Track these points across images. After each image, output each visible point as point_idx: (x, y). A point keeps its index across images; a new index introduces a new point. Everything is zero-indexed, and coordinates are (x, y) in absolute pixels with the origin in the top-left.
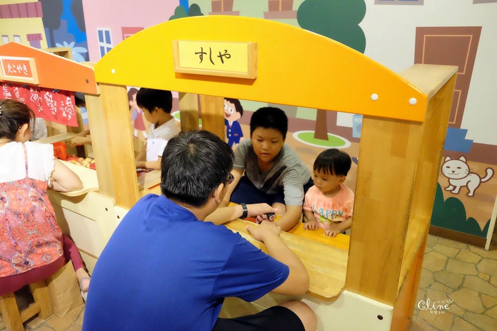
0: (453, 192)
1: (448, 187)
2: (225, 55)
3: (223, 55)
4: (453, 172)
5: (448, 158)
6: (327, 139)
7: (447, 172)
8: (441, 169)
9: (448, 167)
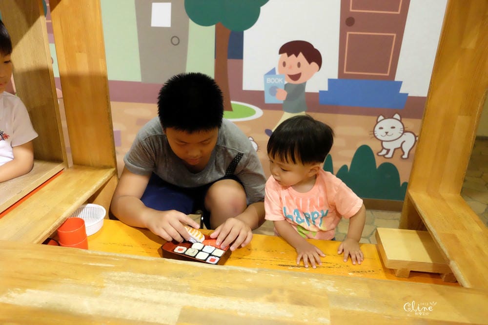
0: (386, 156)
1: (381, 152)
4: (387, 133)
5: (381, 118)
6: (230, 109)
7: (379, 134)
8: (374, 131)
9: (381, 128)
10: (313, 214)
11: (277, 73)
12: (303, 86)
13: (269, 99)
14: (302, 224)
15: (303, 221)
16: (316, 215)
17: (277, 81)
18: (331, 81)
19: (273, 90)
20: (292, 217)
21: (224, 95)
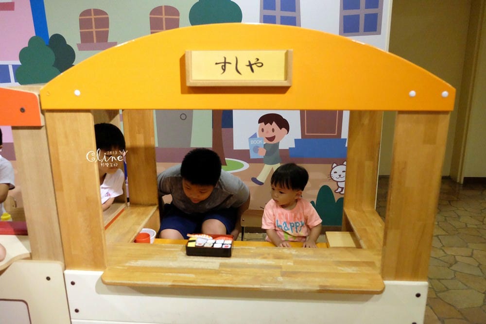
0: (342, 193)
1: (337, 190)
2: (255, 64)
3: (253, 64)
4: (340, 176)
5: (335, 165)
6: (225, 164)
7: (335, 176)
8: (331, 175)
9: (335, 172)
10: (296, 223)
11: (258, 136)
12: (277, 145)
13: (253, 156)
14: (287, 231)
15: (289, 229)
16: (298, 224)
17: (258, 142)
18: (296, 141)
19: (256, 149)
20: (281, 226)
21: (219, 155)
